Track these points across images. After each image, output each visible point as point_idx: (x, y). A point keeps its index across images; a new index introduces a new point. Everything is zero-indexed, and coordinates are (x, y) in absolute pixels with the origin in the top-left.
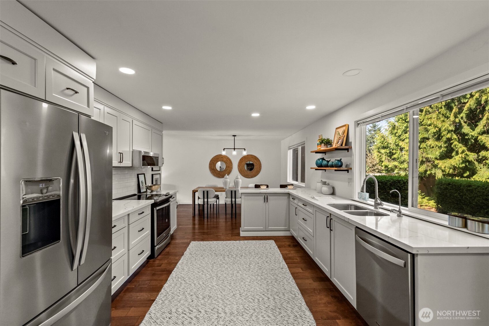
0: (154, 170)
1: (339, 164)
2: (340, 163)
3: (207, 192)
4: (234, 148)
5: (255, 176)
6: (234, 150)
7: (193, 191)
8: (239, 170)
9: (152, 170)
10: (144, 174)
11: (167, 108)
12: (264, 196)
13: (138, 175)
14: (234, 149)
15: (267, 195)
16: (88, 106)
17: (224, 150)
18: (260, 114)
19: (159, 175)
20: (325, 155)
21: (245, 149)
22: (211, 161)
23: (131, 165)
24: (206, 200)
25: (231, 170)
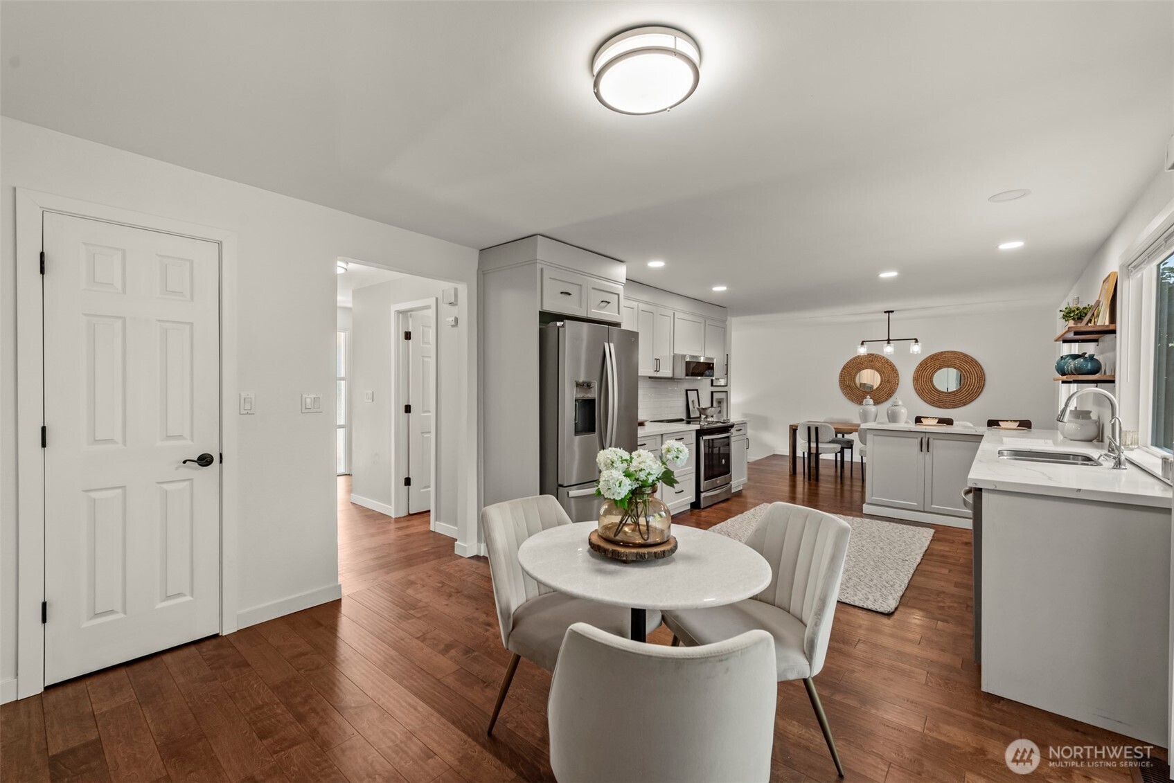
0: (714, 384)
1: (1087, 366)
2: (1089, 365)
3: (817, 429)
4: (887, 338)
5: (965, 404)
6: (889, 343)
7: (790, 426)
8: (916, 390)
9: (712, 385)
10: (697, 390)
11: (720, 289)
12: (920, 439)
13: (687, 391)
14: (885, 342)
15: (928, 436)
16: (619, 313)
17: (862, 344)
18: (898, 272)
19: (724, 394)
21: (916, 339)
22: (843, 369)
23: (671, 375)
24: (813, 445)
25: (896, 389)
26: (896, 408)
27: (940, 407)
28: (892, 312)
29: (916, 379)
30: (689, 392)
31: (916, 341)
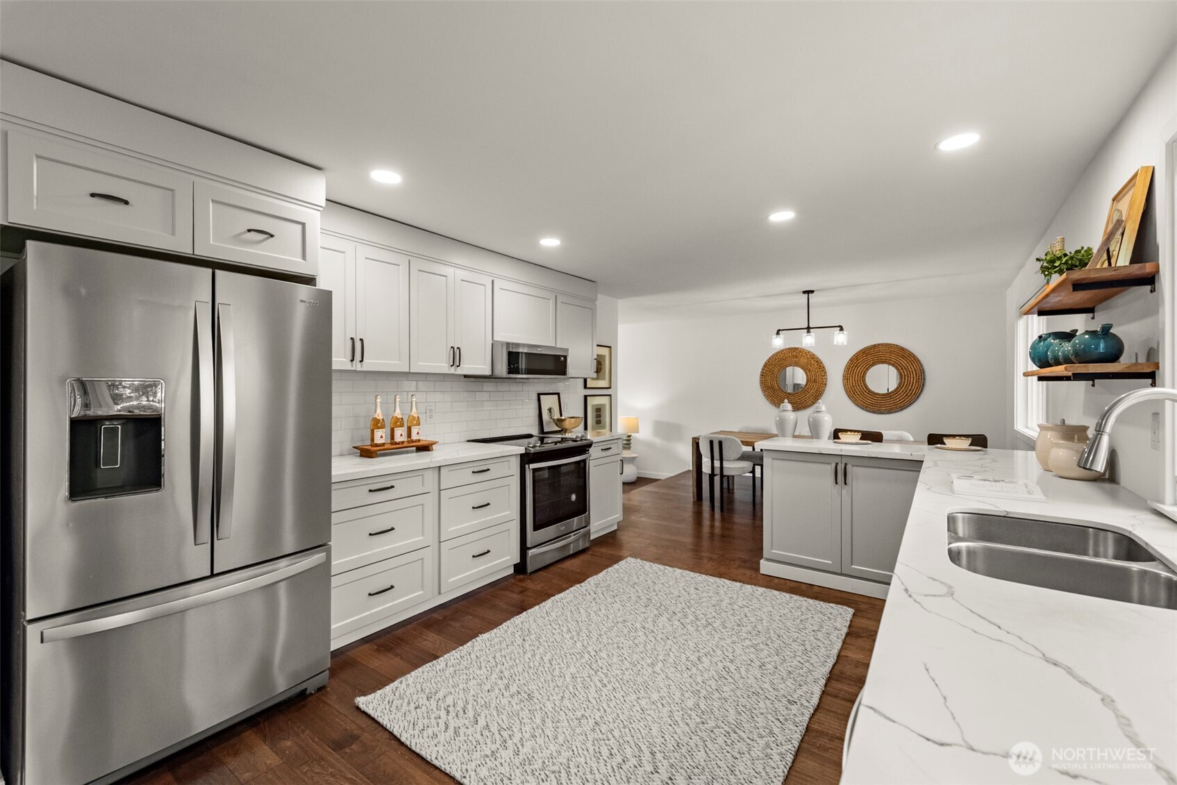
0: (588, 386)
1: (1097, 347)
2: (1102, 345)
3: (720, 443)
4: (806, 326)
5: (902, 408)
6: (808, 332)
7: (693, 438)
8: (846, 391)
9: (585, 387)
10: (558, 394)
11: (550, 242)
12: (834, 465)
13: (539, 395)
14: (806, 330)
15: (844, 461)
16: (304, 257)
17: (778, 333)
18: (797, 212)
19: (608, 398)
20: (1093, 318)
21: (840, 326)
22: (765, 366)
23: (488, 372)
24: (717, 464)
25: (824, 390)
26: (818, 414)
27: (874, 412)
28: (812, 292)
29: (846, 378)
30: (541, 396)
31: (841, 328)
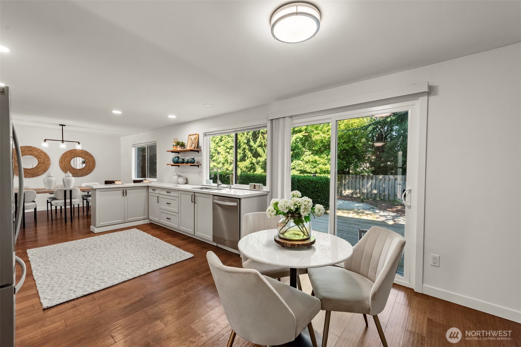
2: (193, 161)
3: (24, 194)
4: (61, 140)
5: (87, 174)
6: (63, 142)
8: (61, 168)
12: (122, 191)
14: (61, 142)
15: (125, 189)
17: (45, 140)
18: (122, 112)
20: (179, 154)
21: (78, 142)
25: (49, 168)
26: (68, 178)
27: (75, 176)
28: (65, 125)
29: (61, 162)
31: (79, 143)
